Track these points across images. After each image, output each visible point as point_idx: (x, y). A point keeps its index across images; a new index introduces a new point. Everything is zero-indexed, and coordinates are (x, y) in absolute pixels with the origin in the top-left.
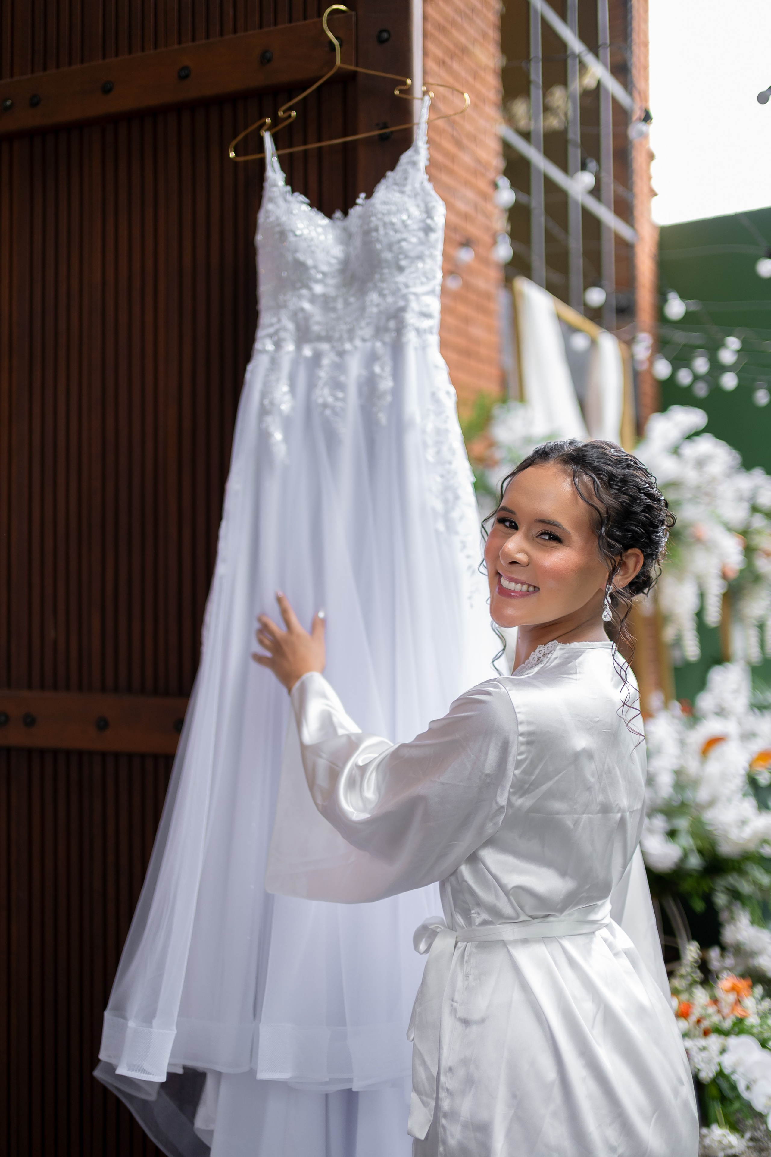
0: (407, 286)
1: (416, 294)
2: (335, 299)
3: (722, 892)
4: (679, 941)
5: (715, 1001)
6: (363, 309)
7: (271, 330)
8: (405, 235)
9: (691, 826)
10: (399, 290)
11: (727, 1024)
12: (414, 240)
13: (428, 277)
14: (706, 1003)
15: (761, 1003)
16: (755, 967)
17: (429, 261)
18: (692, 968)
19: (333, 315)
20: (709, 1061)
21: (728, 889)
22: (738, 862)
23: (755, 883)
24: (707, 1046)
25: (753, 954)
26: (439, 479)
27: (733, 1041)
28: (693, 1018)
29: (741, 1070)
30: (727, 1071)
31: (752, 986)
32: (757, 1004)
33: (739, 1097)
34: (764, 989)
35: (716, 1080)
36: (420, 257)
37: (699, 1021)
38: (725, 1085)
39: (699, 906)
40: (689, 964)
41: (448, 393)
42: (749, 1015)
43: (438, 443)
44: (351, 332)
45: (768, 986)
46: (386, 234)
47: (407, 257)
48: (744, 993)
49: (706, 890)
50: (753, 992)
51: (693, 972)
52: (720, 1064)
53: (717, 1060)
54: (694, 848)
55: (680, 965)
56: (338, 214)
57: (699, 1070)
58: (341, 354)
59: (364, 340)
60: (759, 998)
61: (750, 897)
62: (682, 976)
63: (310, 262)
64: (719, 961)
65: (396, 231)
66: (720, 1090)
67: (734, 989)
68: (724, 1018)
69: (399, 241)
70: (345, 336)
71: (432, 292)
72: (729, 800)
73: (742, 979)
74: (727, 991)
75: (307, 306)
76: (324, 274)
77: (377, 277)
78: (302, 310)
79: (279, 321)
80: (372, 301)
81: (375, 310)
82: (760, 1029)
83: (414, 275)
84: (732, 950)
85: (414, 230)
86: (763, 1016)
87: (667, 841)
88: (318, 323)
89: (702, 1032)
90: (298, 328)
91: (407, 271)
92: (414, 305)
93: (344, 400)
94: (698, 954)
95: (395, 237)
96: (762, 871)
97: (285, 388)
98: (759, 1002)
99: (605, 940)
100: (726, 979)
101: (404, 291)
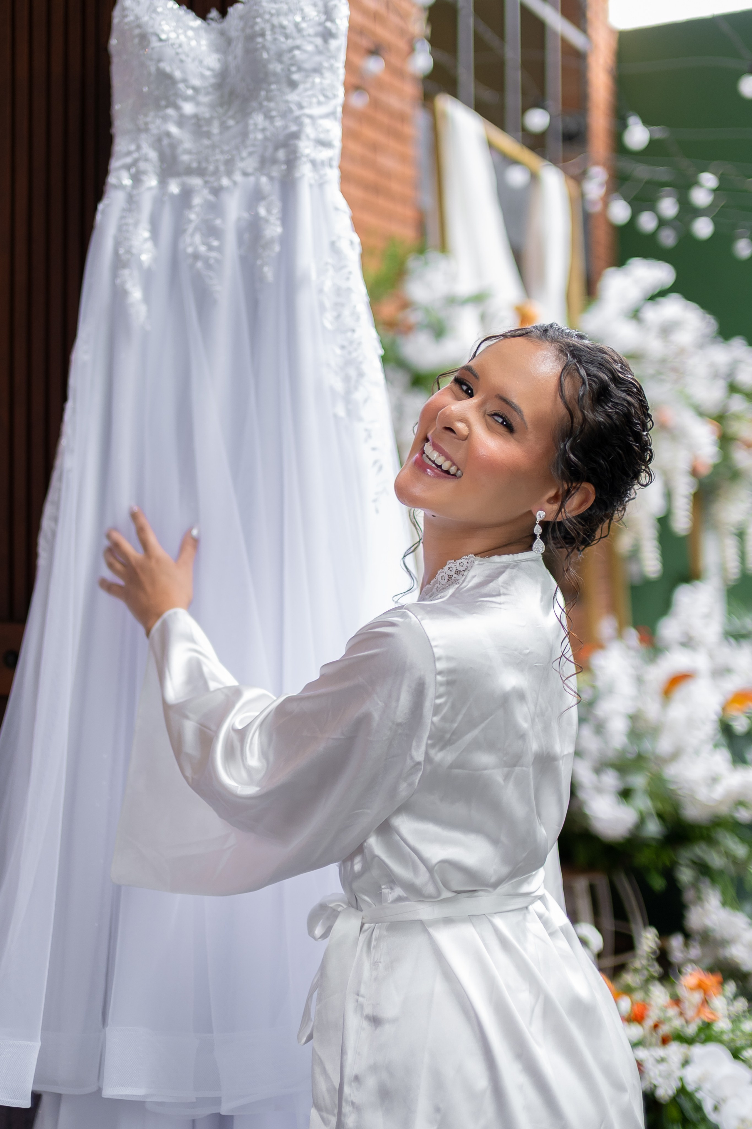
0: (301, 107)
1: (311, 117)
2: (209, 121)
3: (687, 866)
4: (633, 927)
5: (677, 1001)
6: (244, 134)
7: (128, 160)
8: (298, 42)
9: (649, 784)
10: (291, 111)
11: (691, 1030)
12: (310, 48)
13: (327, 95)
14: (665, 1004)
15: (733, 1004)
16: (726, 959)
17: (327, 74)
18: (648, 960)
19: (206, 142)
20: (668, 1076)
21: (694, 863)
22: (708, 829)
23: (728, 855)
24: (666, 1057)
25: (724, 943)
26: (338, 351)
27: (698, 1051)
28: (649, 1023)
29: (707, 1086)
30: (690, 1088)
31: (722, 983)
32: (728, 1004)
33: (704, 1119)
34: (738, 987)
35: (678, 1099)
36: (317, 70)
37: (656, 1026)
38: (687, 1105)
39: (658, 883)
40: (645, 955)
41: (352, 243)
42: (718, 1018)
43: (338, 306)
44: (229, 163)
45: (742, 982)
46: (275, 39)
47: (300, 69)
48: (712, 992)
49: (668, 863)
50: (723, 990)
51: (649, 965)
52: (681, 1079)
53: (678, 1073)
54: (653, 812)
55: (634, 956)
56: (214, 14)
57: (655, 1086)
58: (217, 191)
59: (245, 174)
60: (731, 997)
61: (721, 872)
62: (636, 971)
63: (178, 74)
64: (682, 952)
65: (287, 37)
66: (682, 1112)
67: (700, 986)
68: (687, 1022)
69: (291, 50)
70: (222, 168)
71: (332, 114)
72: (697, 752)
73: (710, 974)
74: (692, 989)
75: (174, 130)
76: (195, 89)
77: (263, 93)
78: (168, 134)
79: (139, 148)
80: (256, 125)
81: (260, 136)
82: (731, 1036)
83: (310, 93)
84: (698, 937)
85: (309, 35)
86: (736, 1020)
87: (619, 803)
88: (189, 152)
89: (660, 1039)
90: (162, 158)
91: (301, 87)
92: (309, 130)
93: (219, 249)
94: (656, 943)
95: (286, 44)
96: (737, 839)
97: (144, 233)
98: (730, 1002)
99: (540, 917)
100: (691, 974)
101: (297, 113)
